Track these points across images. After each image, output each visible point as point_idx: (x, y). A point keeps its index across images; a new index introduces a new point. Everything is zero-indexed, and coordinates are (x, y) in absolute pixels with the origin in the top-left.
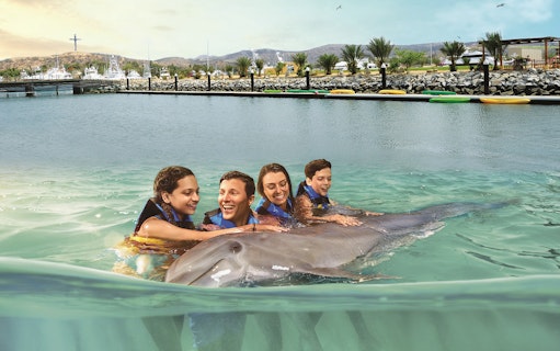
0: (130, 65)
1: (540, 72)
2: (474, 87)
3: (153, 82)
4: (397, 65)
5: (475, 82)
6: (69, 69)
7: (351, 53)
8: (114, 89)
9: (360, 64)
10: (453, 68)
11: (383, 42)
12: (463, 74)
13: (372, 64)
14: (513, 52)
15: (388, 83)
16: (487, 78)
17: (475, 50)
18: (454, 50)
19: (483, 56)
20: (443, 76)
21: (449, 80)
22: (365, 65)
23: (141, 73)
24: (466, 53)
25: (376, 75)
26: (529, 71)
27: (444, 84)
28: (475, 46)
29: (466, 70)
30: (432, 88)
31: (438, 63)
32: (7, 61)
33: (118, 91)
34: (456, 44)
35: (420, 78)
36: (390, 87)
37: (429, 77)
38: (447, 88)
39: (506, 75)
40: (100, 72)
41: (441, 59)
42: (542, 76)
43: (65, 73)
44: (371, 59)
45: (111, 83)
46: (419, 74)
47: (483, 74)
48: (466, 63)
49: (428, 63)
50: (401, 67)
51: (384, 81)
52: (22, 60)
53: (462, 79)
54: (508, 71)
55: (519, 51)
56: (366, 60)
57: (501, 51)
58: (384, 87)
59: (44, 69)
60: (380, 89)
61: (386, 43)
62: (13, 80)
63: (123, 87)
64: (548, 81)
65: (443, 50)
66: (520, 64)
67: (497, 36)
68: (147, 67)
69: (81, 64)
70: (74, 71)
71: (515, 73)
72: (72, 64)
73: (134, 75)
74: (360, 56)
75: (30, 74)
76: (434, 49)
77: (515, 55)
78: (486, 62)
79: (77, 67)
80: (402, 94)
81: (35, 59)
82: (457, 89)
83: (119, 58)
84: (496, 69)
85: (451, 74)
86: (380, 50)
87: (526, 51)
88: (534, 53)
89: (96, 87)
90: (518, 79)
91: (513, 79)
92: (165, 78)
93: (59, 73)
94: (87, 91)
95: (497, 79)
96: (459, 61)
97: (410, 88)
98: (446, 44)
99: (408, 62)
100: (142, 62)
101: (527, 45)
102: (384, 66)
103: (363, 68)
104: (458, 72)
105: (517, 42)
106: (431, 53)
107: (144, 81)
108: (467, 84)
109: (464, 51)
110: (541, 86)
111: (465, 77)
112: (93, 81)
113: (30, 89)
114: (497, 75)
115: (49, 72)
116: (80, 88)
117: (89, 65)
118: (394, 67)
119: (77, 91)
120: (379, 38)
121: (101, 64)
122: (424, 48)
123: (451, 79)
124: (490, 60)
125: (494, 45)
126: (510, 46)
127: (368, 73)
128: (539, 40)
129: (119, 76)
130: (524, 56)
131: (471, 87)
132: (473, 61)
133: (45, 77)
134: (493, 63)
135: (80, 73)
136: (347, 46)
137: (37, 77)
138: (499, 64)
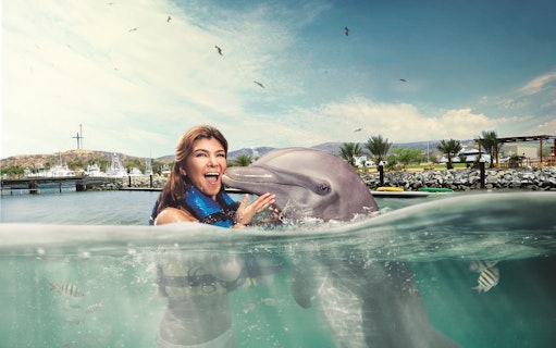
0: (132, 163)
1: (535, 170)
2: (470, 185)
3: (154, 179)
4: (394, 163)
5: (471, 180)
6: (71, 166)
7: (349, 152)
8: (116, 186)
9: (358, 162)
10: (450, 165)
11: (380, 140)
12: (459, 172)
13: (370, 162)
14: (509, 150)
15: (385, 181)
16: (483, 176)
17: (471, 148)
18: (451, 148)
19: (480, 154)
20: (440, 174)
21: (446, 178)
22: (364, 163)
23: (143, 172)
24: (463, 151)
25: (374, 173)
26: (525, 169)
27: (441, 181)
28: (470, 144)
29: (463, 167)
30: (429, 185)
31: (435, 161)
32: (11, 158)
33: (120, 189)
34: (452, 142)
35: (417, 176)
36: (388, 185)
37: (426, 175)
38: (444, 185)
39: (502, 173)
40: (103, 170)
41: (438, 157)
42: (537, 173)
43: (68, 171)
44: (369, 157)
45: (113, 180)
46: (417, 172)
47: (479, 172)
48: (463, 161)
49: (425, 160)
50: (399, 164)
51: (382, 178)
52: (26, 158)
53: (458, 176)
54: (504, 168)
55: (515, 149)
56: (364, 158)
57: (497, 150)
58: (382, 184)
59: (48, 166)
60: (378, 186)
61: (384, 141)
62: (17, 178)
63: (125, 184)
64: (543, 179)
65: (440, 148)
66: (515, 162)
67: (493, 135)
68: (149, 165)
69: (84, 162)
70: (77, 168)
71: (511, 171)
72: (75, 161)
73: (136, 173)
74: (359, 154)
75: (34, 172)
76: (431, 147)
77: (511, 153)
78: (483, 160)
79: (80, 165)
80: (400, 191)
81: (39, 157)
82: (454, 187)
83: (121, 156)
84: (492, 166)
85: (448, 171)
86: (378, 147)
87: (522, 149)
88: (529, 151)
89: (99, 185)
90: (513, 176)
91: (509, 177)
92: (166, 176)
93: (62, 171)
94: (89, 188)
95: (493, 176)
96: (456, 159)
97: (407, 185)
98: (443, 142)
99: (406, 160)
100: (144, 160)
101: (523, 144)
102: (381, 163)
103: (361, 166)
104: (454, 170)
105: (513, 140)
106: (428, 151)
107: (146, 178)
108: (464, 181)
109: (460, 149)
110: (537, 184)
111: (462, 174)
112: (96, 179)
113: (33, 186)
114: (493, 172)
115: (52, 169)
116: (82, 185)
117: (92, 162)
118: (391, 165)
119: (80, 189)
120: (376, 136)
121: (104, 161)
122: (421, 146)
123: (448, 176)
124: (486, 158)
125: (490, 143)
126: (506, 144)
127: (366, 170)
128: (535, 138)
129: (121, 174)
130: (520, 154)
131: (468, 184)
132: (469, 158)
133: (49, 174)
134: (489, 161)
135: (82, 171)
136: (345, 144)
137: (41, 174)
138: (495, 161)
